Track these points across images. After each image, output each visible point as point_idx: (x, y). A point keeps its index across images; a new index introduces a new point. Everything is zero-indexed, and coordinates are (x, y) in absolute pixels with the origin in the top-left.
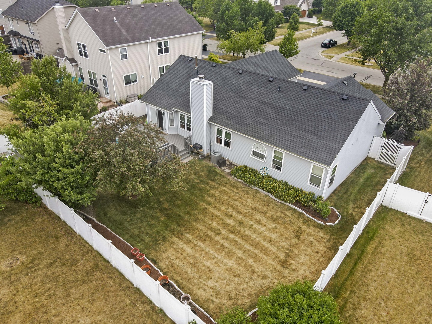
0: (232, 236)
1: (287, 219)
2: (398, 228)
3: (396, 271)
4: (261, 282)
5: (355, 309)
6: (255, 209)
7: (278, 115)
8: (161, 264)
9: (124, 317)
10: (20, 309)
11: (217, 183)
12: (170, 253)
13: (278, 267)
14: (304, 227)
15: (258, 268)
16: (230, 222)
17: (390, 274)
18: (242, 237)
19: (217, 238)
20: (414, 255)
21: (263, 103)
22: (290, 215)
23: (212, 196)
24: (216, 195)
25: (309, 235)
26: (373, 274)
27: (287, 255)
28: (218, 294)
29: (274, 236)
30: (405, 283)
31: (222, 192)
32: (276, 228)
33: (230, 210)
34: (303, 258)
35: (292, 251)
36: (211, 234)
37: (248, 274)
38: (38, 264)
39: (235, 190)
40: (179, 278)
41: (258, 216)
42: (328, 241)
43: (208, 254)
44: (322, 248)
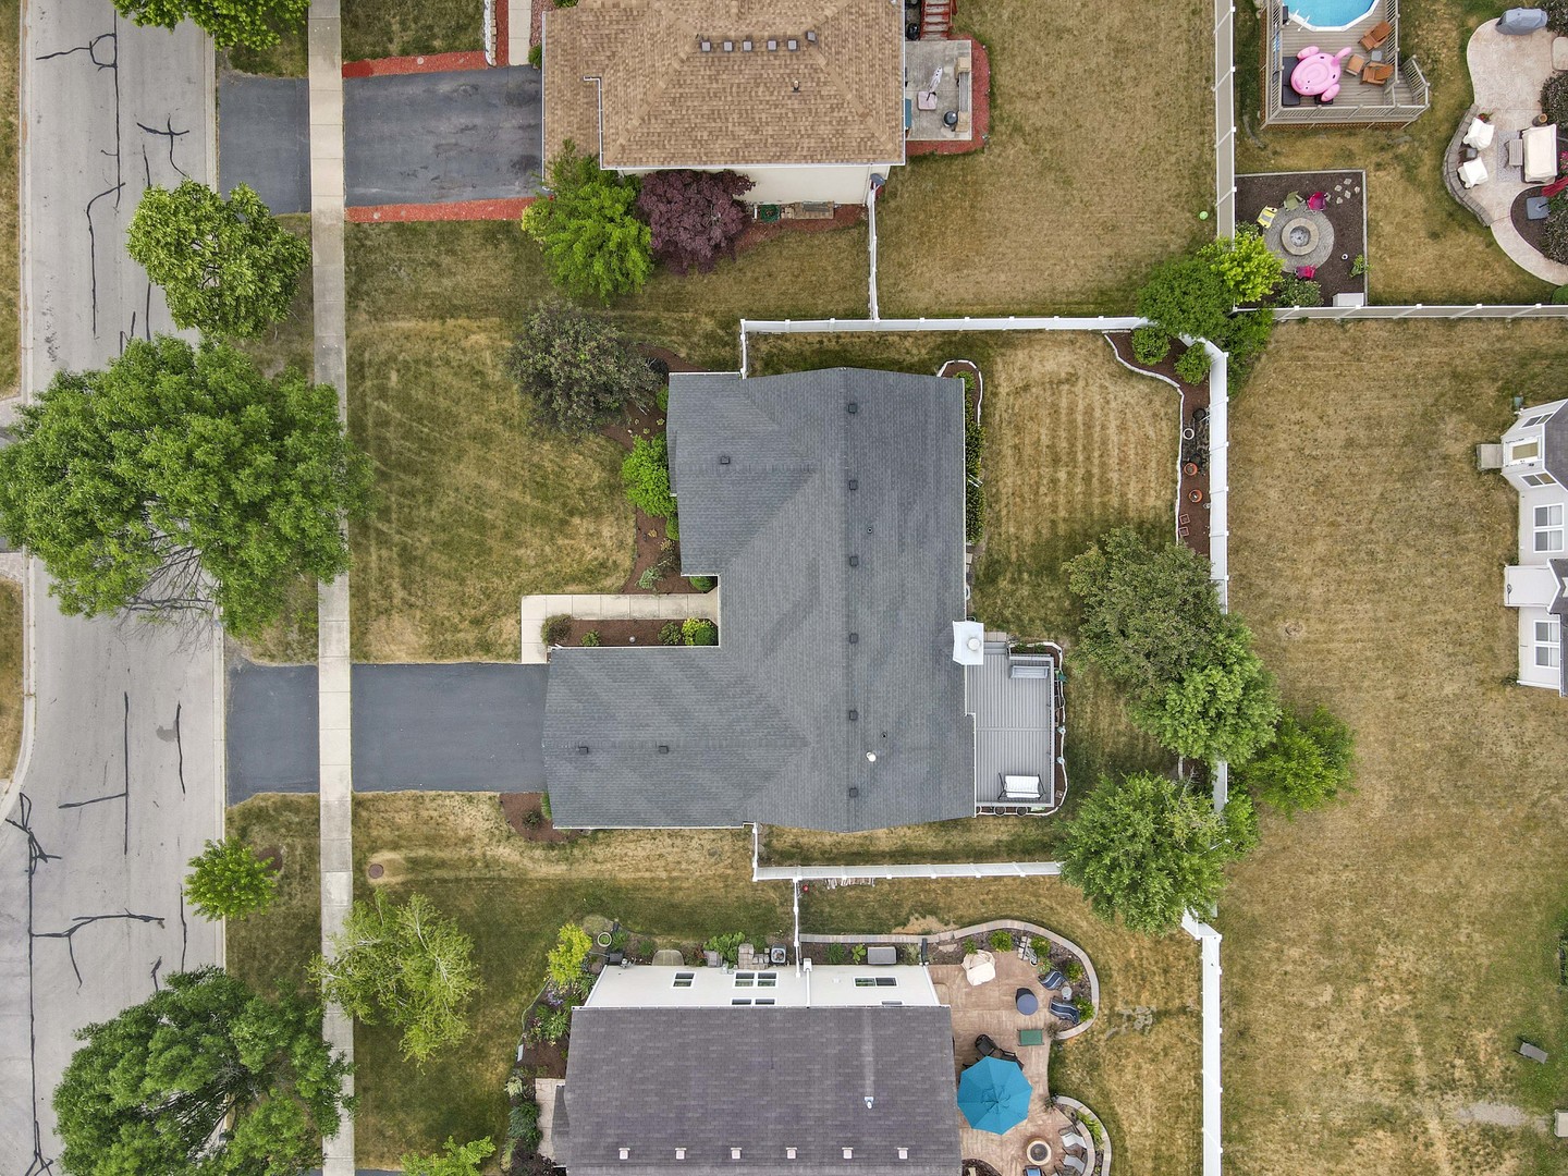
0: (1080, 457)
1: (1005, 416)
2: (915, 293)
3: (993, 275)
4: (1111, 388)
5: (1073, 293)
6: (1019, 463)
7: (915, 502)
8: (1169, 497)
9: (1242, 471)
10: (1312, 557)
11: (1009, 547)
12: (1151, 501)
13: (1081, 383)
14: (1003, 390)
15: (1098, 401)
16: (1062, 475)
17: (1003, 278)
18: (1072, 446)
19: (1096, 471)
20: (955, 264)
21: (902, 543)
22: (997, 416)
23: (1038, 532)
24: (1031, 528)
25: (1010, 379)
26: (1014, 294)
27: (1060, 382)
28: (1155, 415)
29: (1043, 412)
30: (1004, 261)
31: (1020, 527)
32: (1031, 418)
33: (1043, 490)
34: (1050, 366)
35: (1051, 382)
36: (1095, 481)
37: (1113, 405)
38: (1273, 605)
39: (1004, 513)
40: (1169, 464)
41: (1028, 451)
42: (1003, 355)
43: (1122, 461)
44: (1021, 356)
